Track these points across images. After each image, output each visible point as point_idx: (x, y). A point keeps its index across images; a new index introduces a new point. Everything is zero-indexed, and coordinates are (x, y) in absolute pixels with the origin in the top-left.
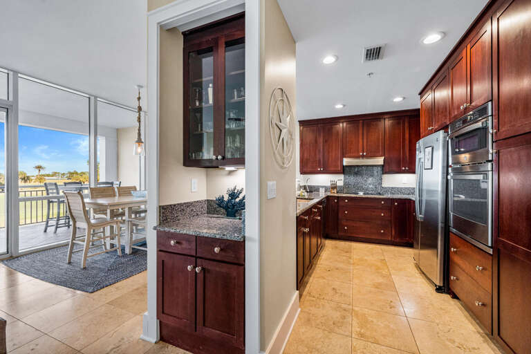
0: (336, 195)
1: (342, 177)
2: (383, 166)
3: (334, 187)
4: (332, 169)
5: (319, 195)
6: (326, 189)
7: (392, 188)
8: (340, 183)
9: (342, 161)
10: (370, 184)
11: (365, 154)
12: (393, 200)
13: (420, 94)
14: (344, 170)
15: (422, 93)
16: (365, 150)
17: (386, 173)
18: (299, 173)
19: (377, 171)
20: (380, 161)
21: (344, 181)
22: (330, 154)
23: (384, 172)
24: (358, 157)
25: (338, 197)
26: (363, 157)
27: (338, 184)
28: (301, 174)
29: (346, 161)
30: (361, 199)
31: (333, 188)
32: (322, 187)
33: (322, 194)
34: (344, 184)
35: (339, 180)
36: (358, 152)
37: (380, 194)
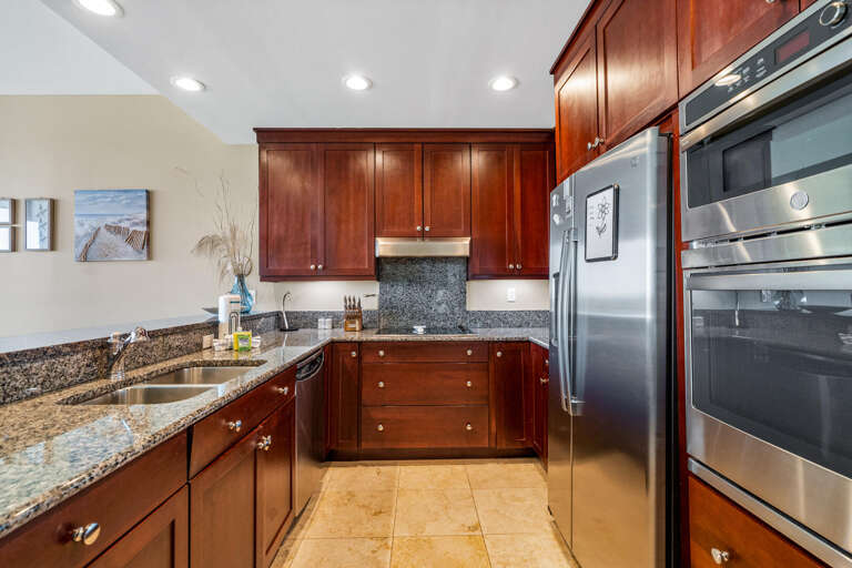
0: (356, 336)
1: (374, 287)
2: (467, 259)
3: (353, 313)
4: (349, 266)
5: (317, 336)
6: (336, 321)
7: (487, 312)
8: (370, 304)
9: (373, 246)
10: (439, 304)
11: (427, 229)
12: (492, 345)
13: (553, 72)
14: (380, 269)
15: (557, 70)
16: (428, 218)
17: (475, 277)
18: (259, 277)
19: (453, 273)
20: (461, 246)
21: (380, 299)
22: (343, 227)
23: (472, 275)
24: (412, 236)
25: (360, 343)
26: (423, 235)
27: (365, 307)
28: (261, 280)
29: (384, 246)
30: (419, 346)
31: (351, 318)
32: (325, 315)
33: (325, 333)
34: (381, 307)
35: (368, 295)
36: (412, 224)
37: (463, 330)
